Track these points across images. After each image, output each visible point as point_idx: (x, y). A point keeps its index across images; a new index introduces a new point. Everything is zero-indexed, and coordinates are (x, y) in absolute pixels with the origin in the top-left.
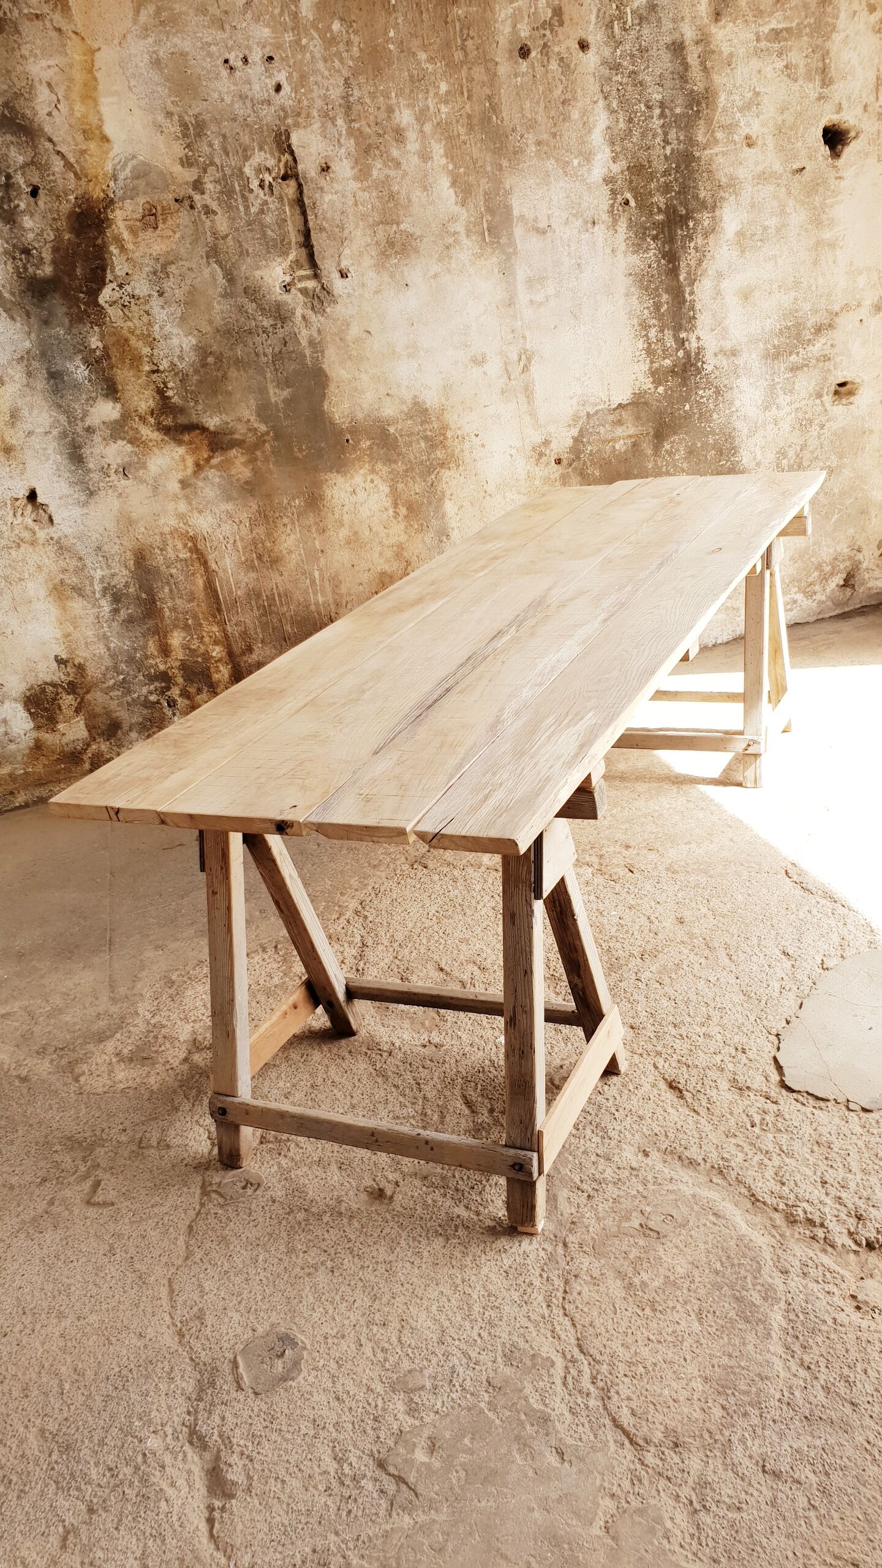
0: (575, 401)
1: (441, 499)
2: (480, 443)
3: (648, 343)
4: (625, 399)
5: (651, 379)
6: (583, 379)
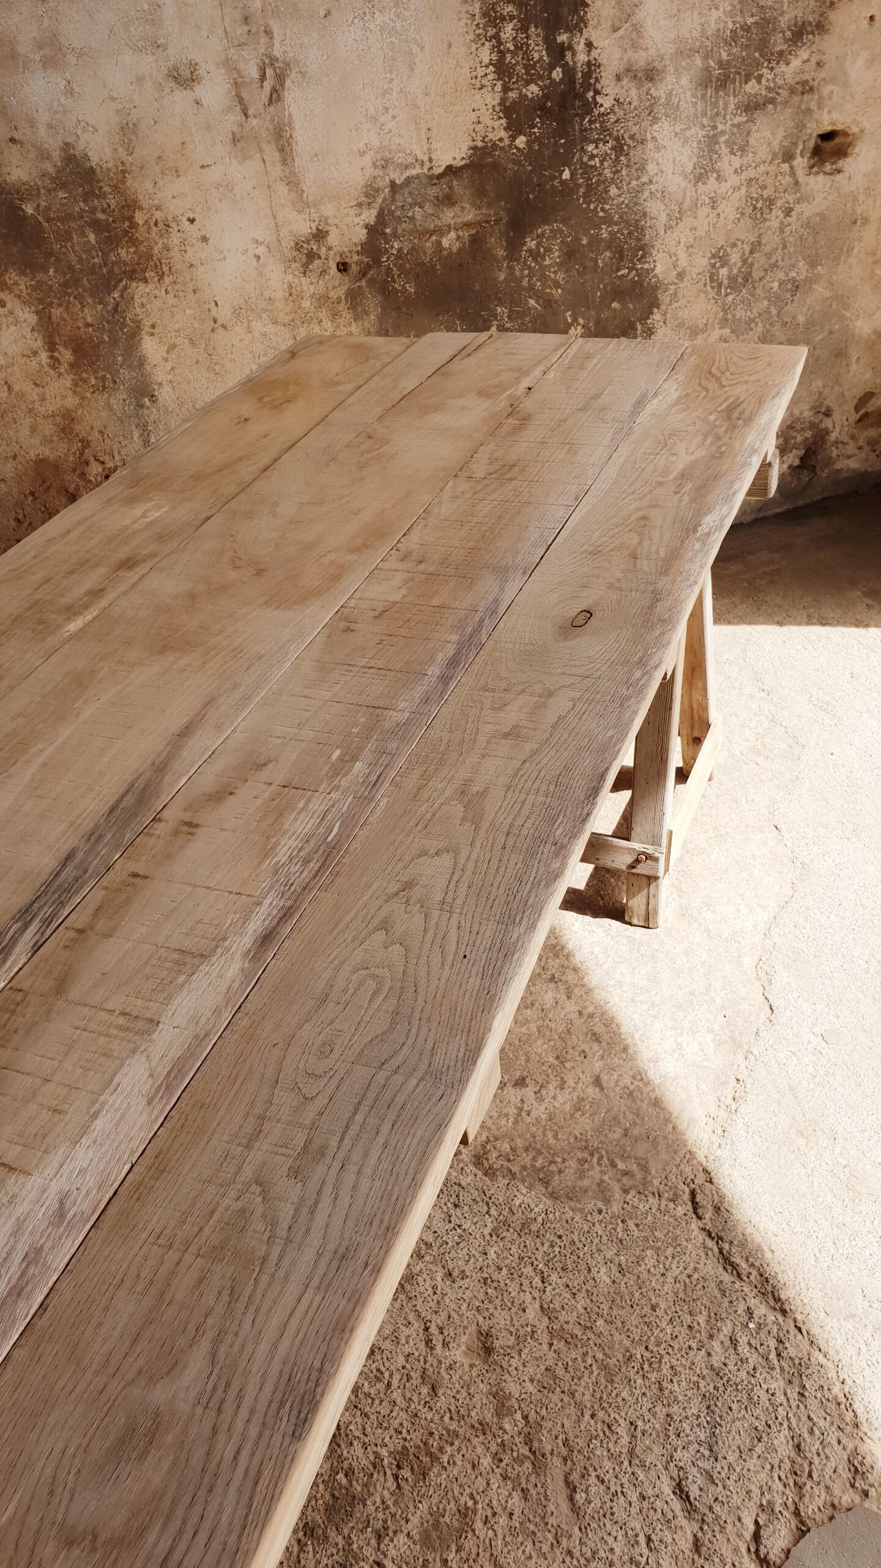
0: (367, 159)
1: (135, 334)
2: (199, 235)
3: (500, 52)
4: (459, 157)
5: (503, 121)
6: (382, 119)
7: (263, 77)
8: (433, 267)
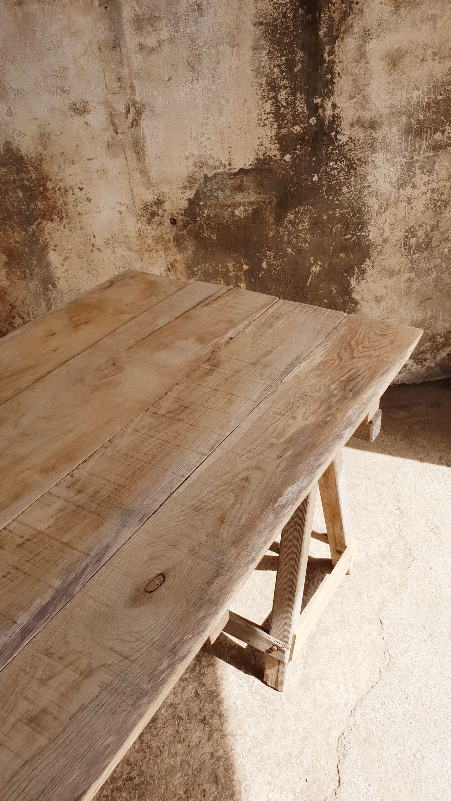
0: (191, 162)
1: (44, 249)
2: (85, 197)
3: (277, 106)
4: (248, 164)
5: (277, 145)
6: (201, 139)
7: (128, 112)
8: (229, 226)
